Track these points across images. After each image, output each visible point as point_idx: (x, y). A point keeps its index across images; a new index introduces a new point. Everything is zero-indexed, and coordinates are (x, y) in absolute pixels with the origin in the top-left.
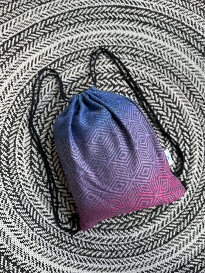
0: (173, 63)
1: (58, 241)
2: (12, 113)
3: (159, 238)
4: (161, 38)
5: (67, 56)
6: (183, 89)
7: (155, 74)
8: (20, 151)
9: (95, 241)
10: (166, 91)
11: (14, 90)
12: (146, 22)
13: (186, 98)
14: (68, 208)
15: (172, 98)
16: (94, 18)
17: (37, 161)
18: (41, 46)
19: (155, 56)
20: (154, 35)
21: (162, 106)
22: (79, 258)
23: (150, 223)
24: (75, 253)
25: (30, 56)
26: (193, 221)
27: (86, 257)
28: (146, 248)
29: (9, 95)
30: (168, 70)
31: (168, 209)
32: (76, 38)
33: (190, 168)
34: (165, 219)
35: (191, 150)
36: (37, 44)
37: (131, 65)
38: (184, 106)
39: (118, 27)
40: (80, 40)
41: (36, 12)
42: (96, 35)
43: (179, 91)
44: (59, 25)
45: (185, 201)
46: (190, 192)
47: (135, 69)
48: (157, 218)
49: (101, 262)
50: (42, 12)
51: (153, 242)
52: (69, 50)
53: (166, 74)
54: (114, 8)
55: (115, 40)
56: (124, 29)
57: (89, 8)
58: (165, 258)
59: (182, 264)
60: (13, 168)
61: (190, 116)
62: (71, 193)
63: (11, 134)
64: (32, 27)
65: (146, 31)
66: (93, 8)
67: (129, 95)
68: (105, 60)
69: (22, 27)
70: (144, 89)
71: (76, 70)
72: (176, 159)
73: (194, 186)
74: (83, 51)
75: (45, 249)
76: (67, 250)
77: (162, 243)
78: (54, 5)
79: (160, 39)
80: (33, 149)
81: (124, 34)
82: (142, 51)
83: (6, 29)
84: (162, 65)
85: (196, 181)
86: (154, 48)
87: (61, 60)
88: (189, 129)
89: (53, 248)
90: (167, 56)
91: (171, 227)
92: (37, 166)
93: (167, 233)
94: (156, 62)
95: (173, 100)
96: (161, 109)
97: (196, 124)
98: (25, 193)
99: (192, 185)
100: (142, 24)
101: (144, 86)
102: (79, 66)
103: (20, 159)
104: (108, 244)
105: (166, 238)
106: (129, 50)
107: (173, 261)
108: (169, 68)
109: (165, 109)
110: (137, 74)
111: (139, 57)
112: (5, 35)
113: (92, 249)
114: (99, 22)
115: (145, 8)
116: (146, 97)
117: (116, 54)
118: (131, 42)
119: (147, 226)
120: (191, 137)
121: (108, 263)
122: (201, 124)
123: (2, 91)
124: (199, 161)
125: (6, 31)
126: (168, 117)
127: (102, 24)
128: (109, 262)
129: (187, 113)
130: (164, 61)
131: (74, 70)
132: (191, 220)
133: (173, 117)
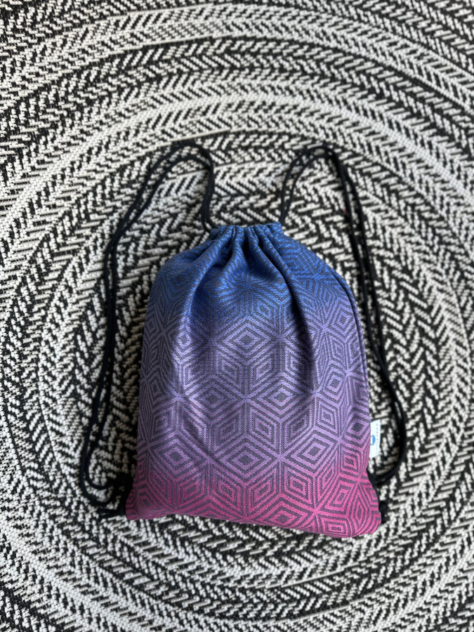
0: (466, 241)
1: (66, 517)
2: (83, 208)
3: (283, 601)
4: (462, 177)
5: (248, 134)
6: (465, 304)
7: (418, 248)
8: (66, 294)
9: (145, 551)
10: (425, 294)
11: (107, 160)
12: (444, 129)
13: (462, 326)
14: (117, 457)
15: (433, 314)
16: (338, 76)
17: (93, 329)
18: (201, 89)
19: (433, 210)
20: (449, 164)
21: (404, 321)
22: (96, 572)
23: (276, 561)
24: (91, 557)
25: (171, 101)
26: (368, 596)
27: (111, 575)
28: (245, 611)
29: (92, 166)
30: (449, 251)
31: (326, 547)
32: (283, 103)
33: (409, 479)
34: (312, 566)
35: (427, 441)
36: (193, 83)
37: (374, 208)
38: (450, 342)
39: (381, 116)
40: (289, 112)
41: (220, 14)
42: (326, 114)
43: (454, 305)
44: (258, 61)
45: (369, 544)
46: (388, 529)
47: (378, 221)
48: (296, 557)
49: (138, 601)
50: (232, 18)
51: (265, 604)
52: (257, 122)
53: (441, 257)
54: (387, 73)
55: (363, 141)
56: (391, 126)
57: (336, 50)
60: (38, 323)
61: (456, 369)
62: (135, 427)
63: (62, 249)
64: (200, 42)
65: (437, 148)
66: (345, 54)
67: (345, 270)
68: (324, 175)
69: (179, 34)
70: (382, 272)
71: (254, 172)
72: (389, 447)
73: (401, 521)
74: (286, 138)
75: (32, 523)
76: (78, 545)
77: (284, 615)
78: (264, 13)
79: (459, 178)
80: (96, 301)
81: (387, 136)
82: (411, 189)
83: (144, 24)
84: (440, 236)
85: (410, 513)
86: (439, 193)
87: (231, 137)
88: (442, 395)
89: (49, 526)
90: (458, 221)
91: (318, 588)
92: (90, 340)
93: (303, 596)
94: (431, 223)
95: (433, 319)
96: (401, 328)
97: (461, 391)
98: (40, 388)
99: (398, 517)
100: (434, 130)
101: (383, 264)
102: (264, 164)
103: (59, 310)
104: (170, 568)
105: (297, 606)
106: (384, 174)
108: (452, 248)
109: (408, 332)
110: (380, 232)
111: (399, 198)
112: (136, 36)
113: (130, 564)
114: (345, 91)
115: (454, 99)
116: (379, 288)
117: (354, 171)
118: (395, 159)
119: (267, 564)
120: (439, 415)
121: (152, 610)
123: (80, 152)
124: (435, 473)
125: (142, 29)
126: (408, 350)
127: (350, 96)
128: (155, 607)
129: (450, 359)
130: (448, 228)
131: (251, 169)
132: (365, 591)
133: (418, 356)
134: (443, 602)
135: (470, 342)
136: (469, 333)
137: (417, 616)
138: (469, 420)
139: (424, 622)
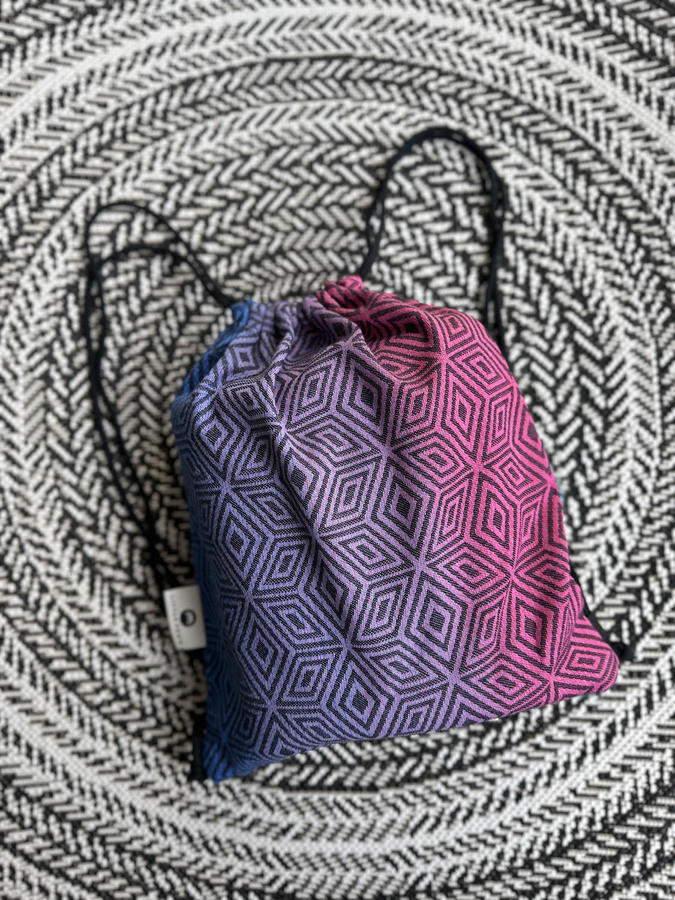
2: (120, 123)
5: (377, 62)
7: (606, 263)
8: (68, 234)
10: (603, 338)
13: (657, 397)
15: (609, 369)
21: (559, 373)
26: (412, 787)
30: (659, 274)
37: (548, 193)
38: (629, 419)
39: (587, 57)
40: (445, 39)
42: (502, 47)
43: (648, 362)
47: (550, 213)
52: (394, 47)
55: (551, 93)
56: (600, 72)
58: (255, 830)
59: (290, 889)
61: (631, 464)
63: (79, 171)
70: (540, 291)
71: (376, 115)
74: (433, 74)
77: (276, 781)
84: (648, 250)
87: (352, 64)
88: (597, 500)
91: (336, 753)
93: (310, 761)
95: (608, 378)
96: (551, 382)
97: (632, 500)
101: (544, 281)
102: (392, 107)
105: (298, 773)
106: (573, 145)
107: (270, 858)
109: (562, 391)
110: (548, 230)
111: (590, 182)
114: (537, 15)
118: (596, 124)
120: (586, 530)
122: (649, 510)
126: (555, 418)
127: (545, 23)
129: (624, 447)
131: (371, 111)
132: (408, 779)
133: (570, 430)
134: (530, 834)
135: (665, 426)
136: (665, 411)
137: (484, 842)
138: (636, 550)
139: (492, 855)
